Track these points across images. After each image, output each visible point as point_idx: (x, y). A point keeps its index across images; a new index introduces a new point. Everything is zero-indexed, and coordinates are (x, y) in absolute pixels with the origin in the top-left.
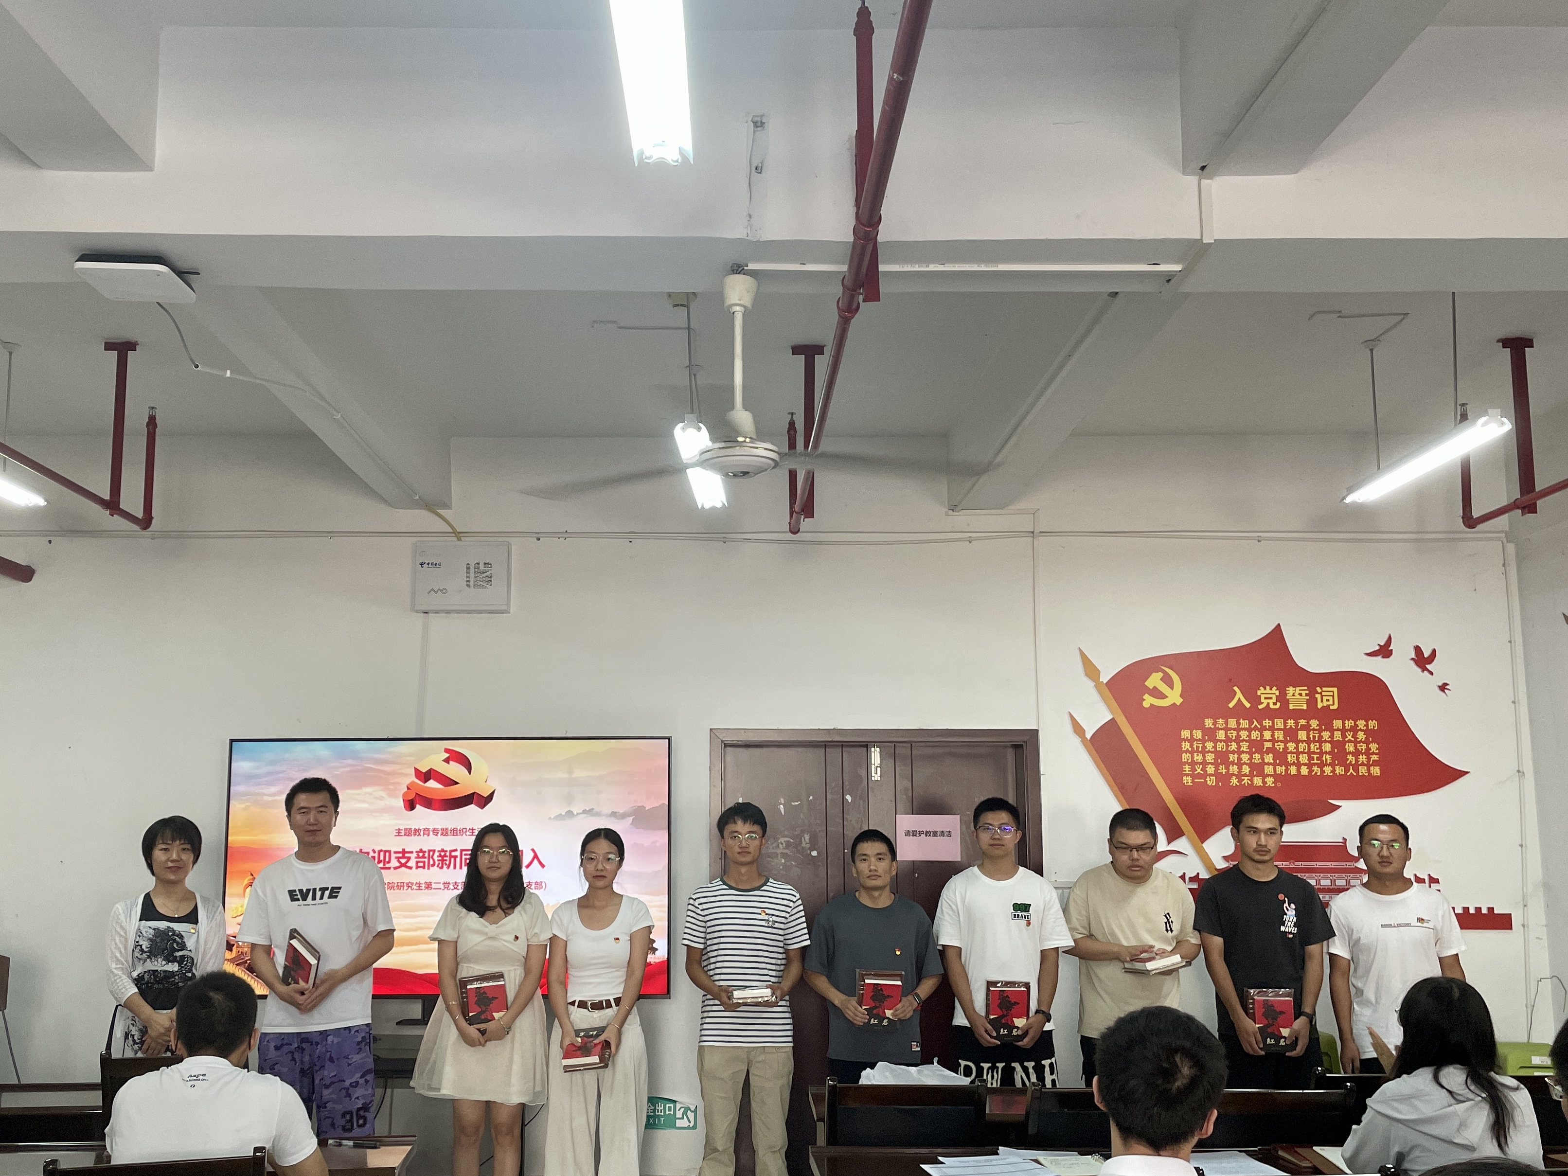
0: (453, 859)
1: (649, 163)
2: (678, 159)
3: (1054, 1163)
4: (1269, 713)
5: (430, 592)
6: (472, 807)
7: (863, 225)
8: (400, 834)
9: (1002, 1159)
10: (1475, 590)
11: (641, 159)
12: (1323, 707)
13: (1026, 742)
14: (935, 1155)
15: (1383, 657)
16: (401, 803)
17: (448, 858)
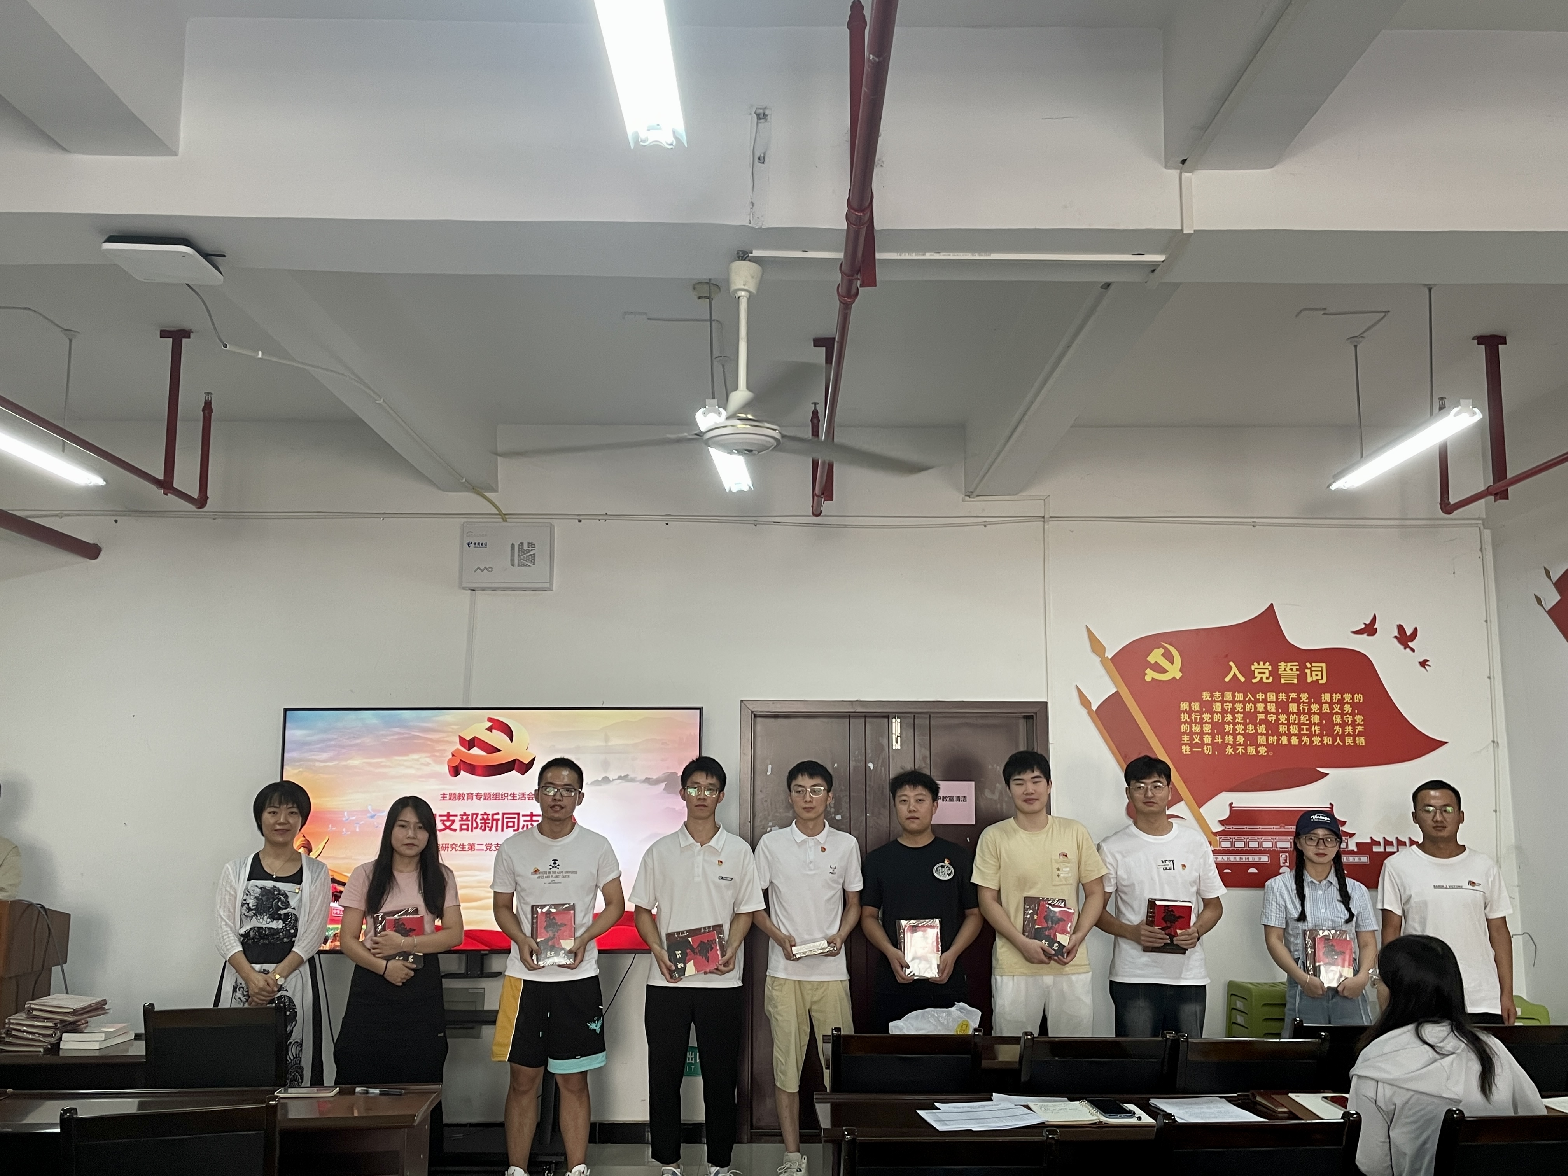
0: (495, 822)
1: (645, 146)
2: (673, 142)
3: (1043, 1109)
4: (1263, 687)
5: (476, 570)
6: (514, 773)
7: (856, 210)
8: (445, 798)
9: (995, 1105)
10: (1454, 573)
11: (637, 143)
12: (1312, 681)
13: (1036, 713)
14: (932, 1101)
15: (1368, 635)
16: (446, 770)
17: (490, 821)
